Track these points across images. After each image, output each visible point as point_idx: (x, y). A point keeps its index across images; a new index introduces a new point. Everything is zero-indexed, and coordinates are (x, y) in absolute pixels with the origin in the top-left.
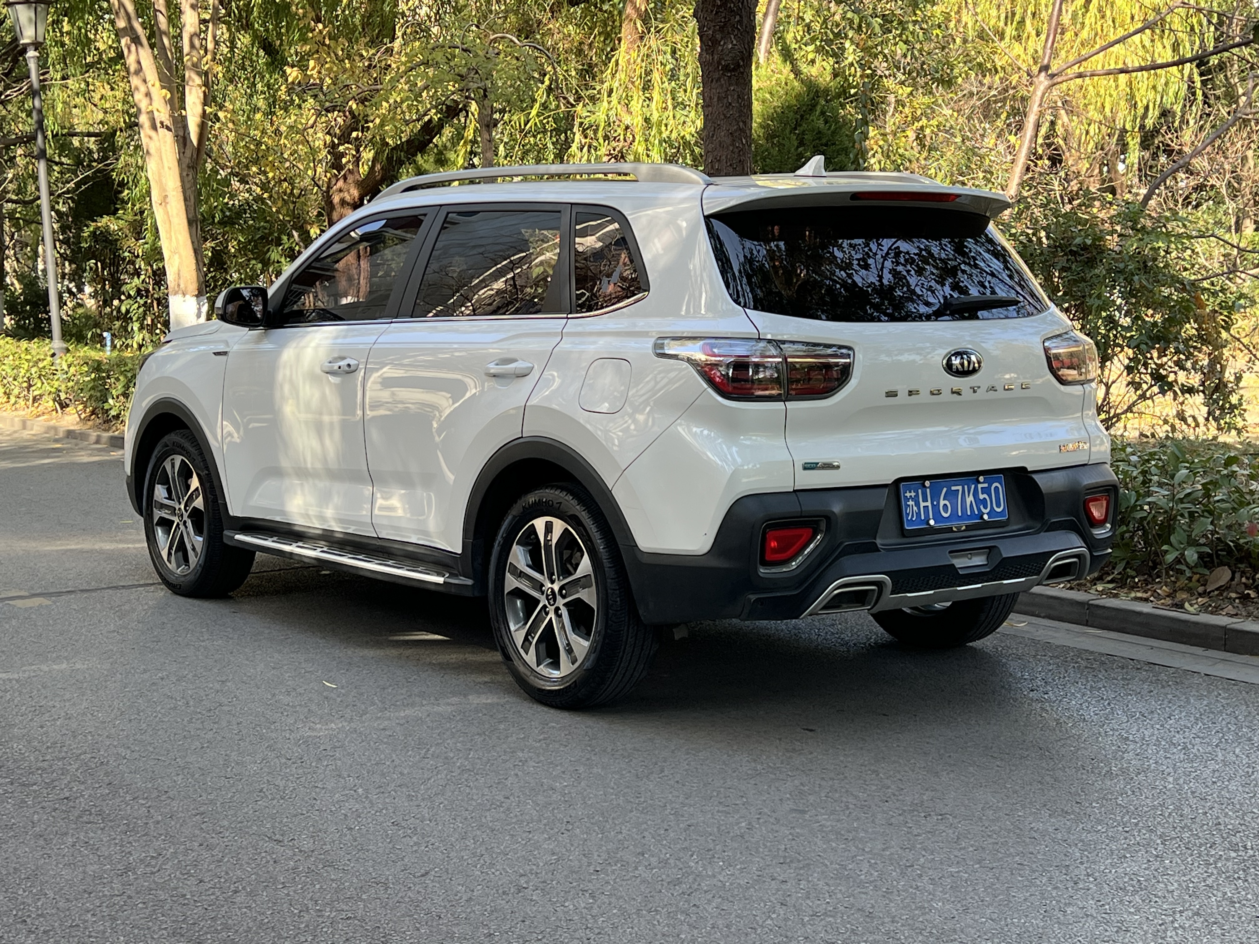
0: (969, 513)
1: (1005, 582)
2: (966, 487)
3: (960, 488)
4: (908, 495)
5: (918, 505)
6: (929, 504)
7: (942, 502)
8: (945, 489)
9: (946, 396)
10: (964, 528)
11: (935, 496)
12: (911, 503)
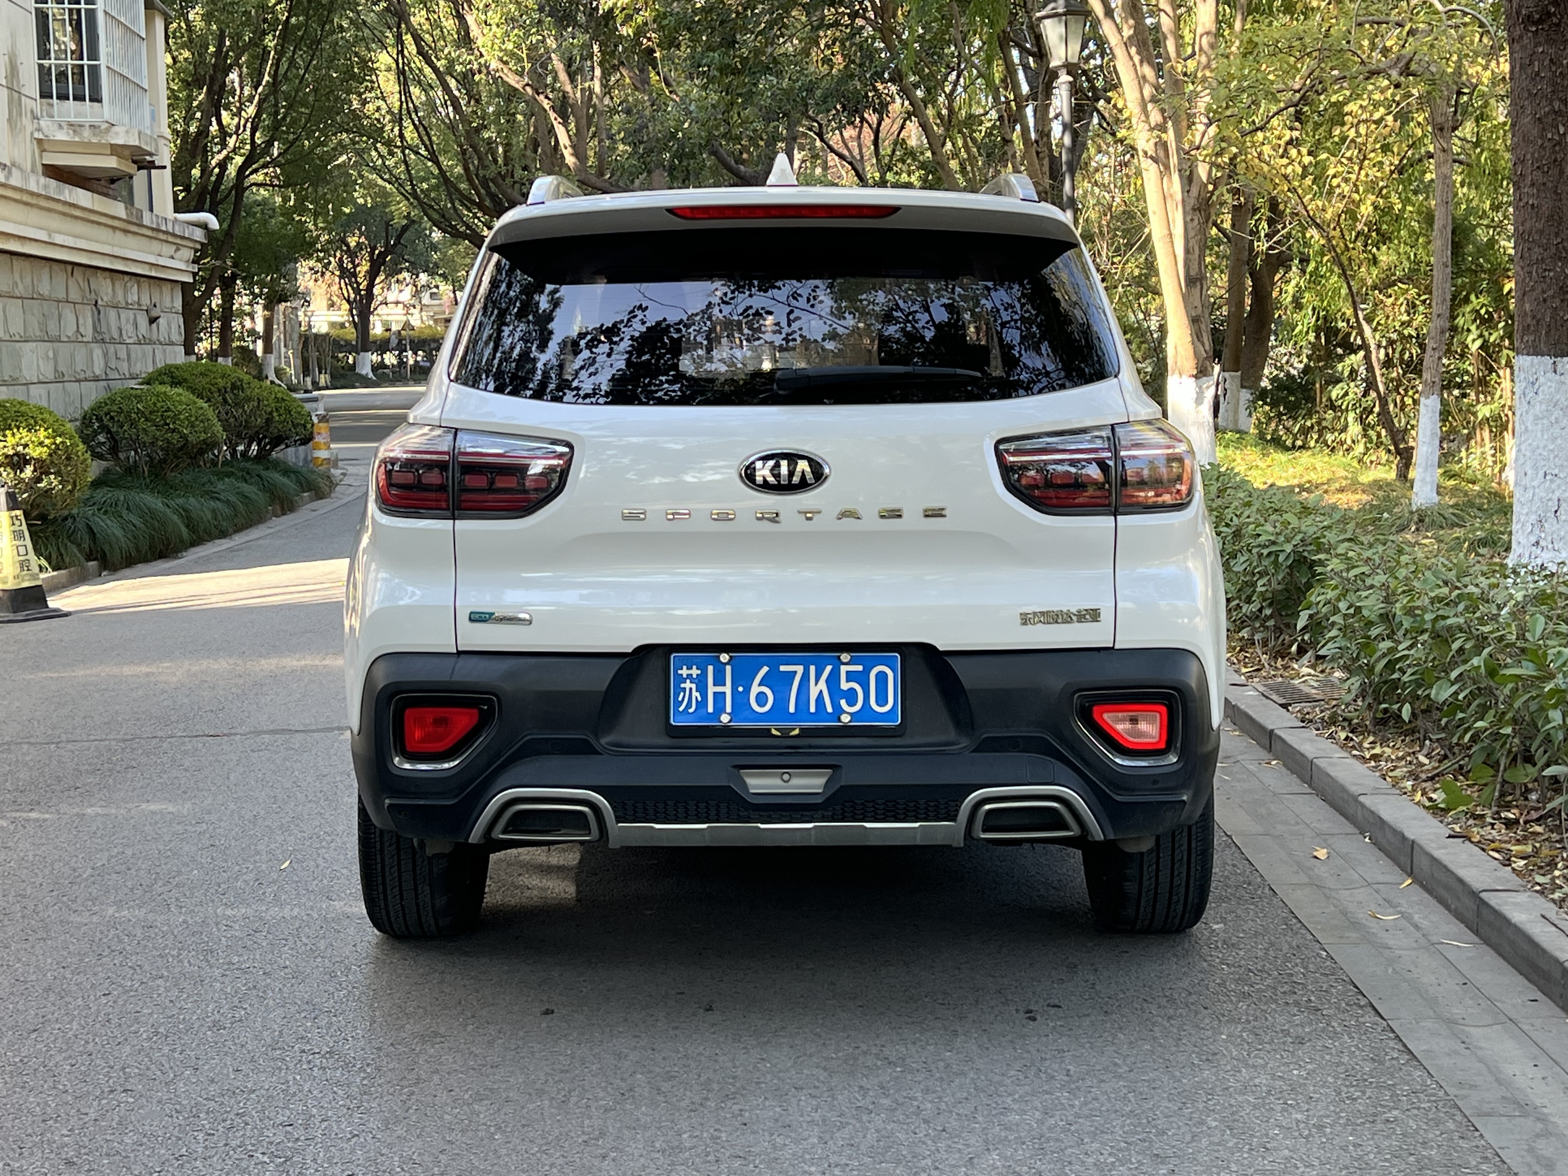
0: (813, 709)
1: (868, 825)
2: (812, 669)
3: (799, 669)
4: (684, 672)
5: (702, 688)
6: (727, 689)
7: (755, 689)
8: (765, 669)
9: (745, 523)
10: (796, 732)
11: (743, 678)
12: (688, 685)
